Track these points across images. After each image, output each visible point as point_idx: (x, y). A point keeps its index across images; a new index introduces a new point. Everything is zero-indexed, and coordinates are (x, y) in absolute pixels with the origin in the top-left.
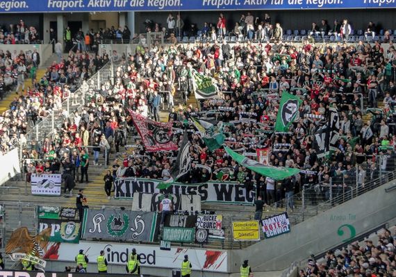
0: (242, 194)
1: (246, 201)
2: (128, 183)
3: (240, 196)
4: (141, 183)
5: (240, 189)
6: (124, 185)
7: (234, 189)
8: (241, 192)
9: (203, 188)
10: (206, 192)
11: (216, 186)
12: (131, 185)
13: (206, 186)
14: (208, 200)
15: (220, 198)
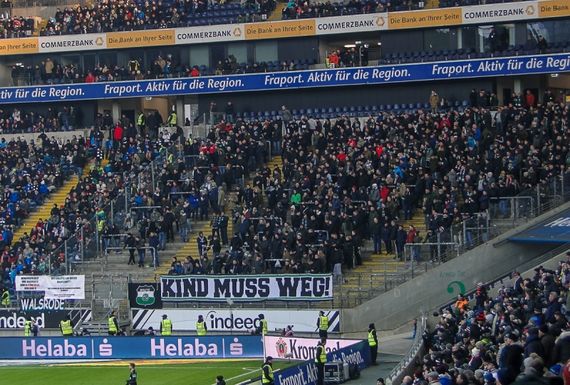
0: (308, 287)
1: (313, 296)
2: (178, 282)
3: (307, 290)
4: (193, 280)
5: (307, 281)
6: (175, 284)
7: (300, 282)
8: (308, 286)
9: (264, 283)
10: (267, 288)
11: (279, 280)
12: (182, 283)
13: (268, 281)
14: (269, 297)
15: (283, 293)
